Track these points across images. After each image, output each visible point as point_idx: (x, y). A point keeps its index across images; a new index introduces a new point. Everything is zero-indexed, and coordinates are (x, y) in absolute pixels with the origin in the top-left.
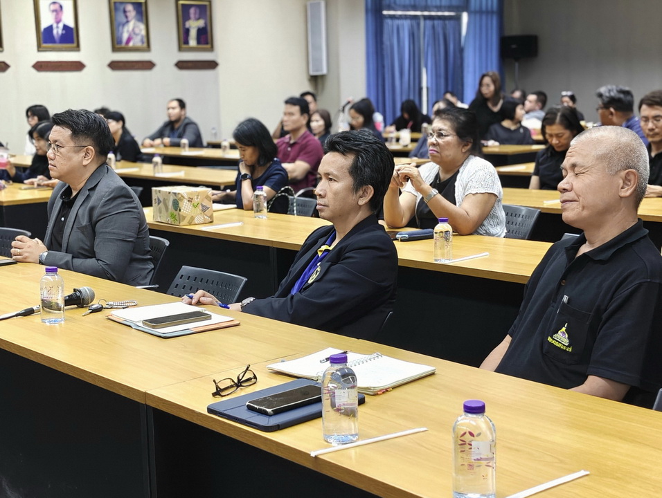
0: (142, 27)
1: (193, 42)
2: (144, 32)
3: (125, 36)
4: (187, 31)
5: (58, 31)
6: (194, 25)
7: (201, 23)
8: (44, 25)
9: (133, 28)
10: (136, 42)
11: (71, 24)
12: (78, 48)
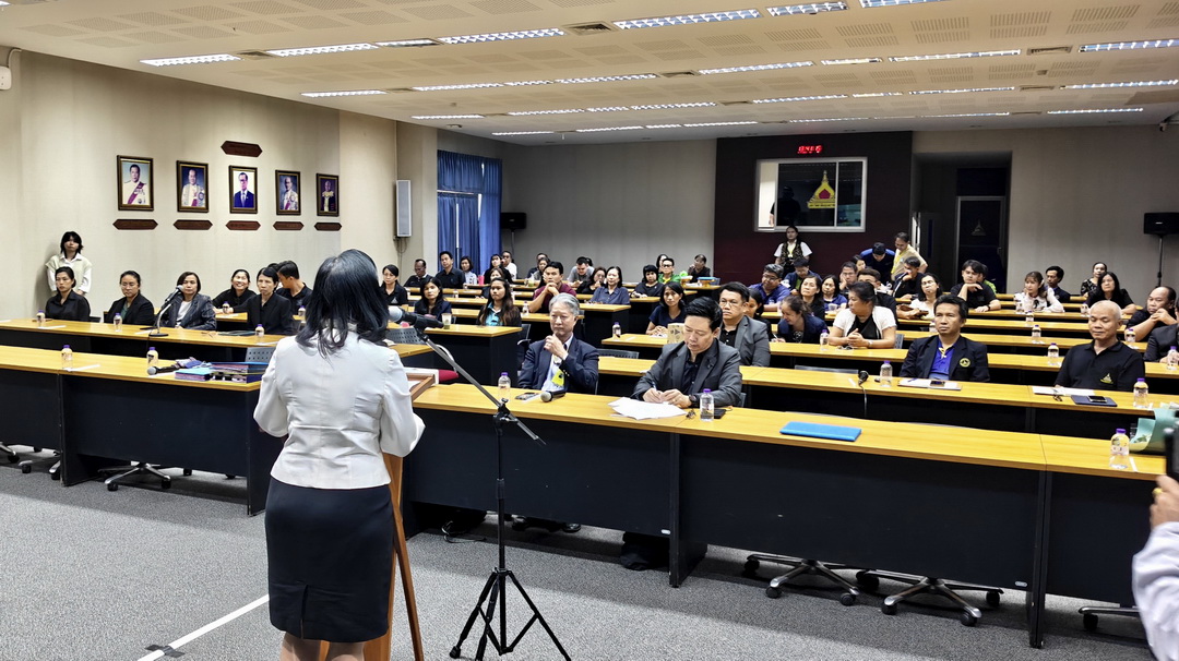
0: (296, 195)
1: (326, 209)
2: (297, 200)
3: (285, 202)
4: (323, 199)
5: (243, 197)
6: (328, 194)
7: (331, 194)
8: (235, 192)
9: (291, 195)
10: (292, 207)
11: (253, 192)
12: (255, 212)
